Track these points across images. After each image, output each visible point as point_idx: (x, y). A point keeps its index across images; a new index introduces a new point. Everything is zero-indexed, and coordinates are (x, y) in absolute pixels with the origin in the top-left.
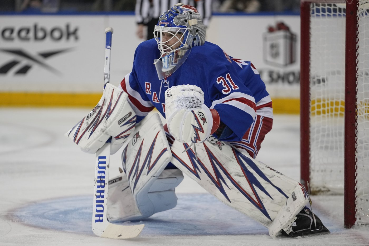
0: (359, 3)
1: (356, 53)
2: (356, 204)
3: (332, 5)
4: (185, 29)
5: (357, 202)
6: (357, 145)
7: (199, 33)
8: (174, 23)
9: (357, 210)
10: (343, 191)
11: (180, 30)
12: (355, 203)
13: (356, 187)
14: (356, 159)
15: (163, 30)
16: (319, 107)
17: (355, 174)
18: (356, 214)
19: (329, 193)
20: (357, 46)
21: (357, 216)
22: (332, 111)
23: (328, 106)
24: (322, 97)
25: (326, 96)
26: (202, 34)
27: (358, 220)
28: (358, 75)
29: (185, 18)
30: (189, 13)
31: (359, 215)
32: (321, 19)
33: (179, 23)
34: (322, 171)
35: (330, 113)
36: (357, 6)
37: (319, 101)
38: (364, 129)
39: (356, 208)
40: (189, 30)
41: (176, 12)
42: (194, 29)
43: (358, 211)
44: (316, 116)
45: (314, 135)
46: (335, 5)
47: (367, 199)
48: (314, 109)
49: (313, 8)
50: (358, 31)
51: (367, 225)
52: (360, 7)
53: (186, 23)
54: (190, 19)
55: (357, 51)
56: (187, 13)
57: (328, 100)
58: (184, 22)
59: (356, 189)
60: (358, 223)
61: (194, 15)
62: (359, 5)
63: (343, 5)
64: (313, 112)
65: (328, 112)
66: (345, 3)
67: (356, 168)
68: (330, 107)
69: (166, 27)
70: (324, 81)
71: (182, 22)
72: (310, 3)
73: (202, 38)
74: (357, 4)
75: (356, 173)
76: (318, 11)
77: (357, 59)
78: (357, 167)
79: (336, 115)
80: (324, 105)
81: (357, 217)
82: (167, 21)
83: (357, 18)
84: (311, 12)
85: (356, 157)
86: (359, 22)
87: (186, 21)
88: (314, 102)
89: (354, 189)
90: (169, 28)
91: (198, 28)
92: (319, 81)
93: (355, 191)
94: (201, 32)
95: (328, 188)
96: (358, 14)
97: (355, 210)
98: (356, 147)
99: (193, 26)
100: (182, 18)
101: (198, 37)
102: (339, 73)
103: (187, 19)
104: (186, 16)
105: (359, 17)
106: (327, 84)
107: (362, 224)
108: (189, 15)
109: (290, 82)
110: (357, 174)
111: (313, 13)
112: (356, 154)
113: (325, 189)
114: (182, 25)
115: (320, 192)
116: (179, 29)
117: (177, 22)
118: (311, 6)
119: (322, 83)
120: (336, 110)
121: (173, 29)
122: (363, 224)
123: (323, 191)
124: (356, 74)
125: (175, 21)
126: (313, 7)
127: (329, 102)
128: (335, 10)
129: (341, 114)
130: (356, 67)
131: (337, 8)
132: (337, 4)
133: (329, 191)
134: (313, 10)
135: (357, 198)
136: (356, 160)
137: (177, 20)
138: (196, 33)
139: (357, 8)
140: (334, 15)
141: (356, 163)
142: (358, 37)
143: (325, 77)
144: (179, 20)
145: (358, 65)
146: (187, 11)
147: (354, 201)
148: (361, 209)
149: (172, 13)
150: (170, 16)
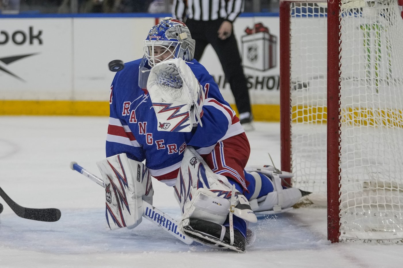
0: (341, 2)
1: (338, 55)
2: (340, 218)
3: (314, 5)
4: (177, 43)
5: (341, 215)
6: (341, 155)
7: (189, 47)
8: (166, 36)
9: (341, 224)
10: (326, 204)
11: (173, 43)
12: (339, 216)
13: (340, 199)
14: (339, 169)
15: (155, 44)
16: (300, 113)
17: (338, 186)
18: (340, 228)
19: (312, 205)
20: (340, 49)
21: (341, 230)
22: (314, 119)
23: (310, 113)
24: (303, 103)
25: (308, 102)
26: (191, 48)
27: (342, 234)
28: (341, 79)
29: (176, 32)
30: (179, 27)
31: (343, 229)
32: (302, 20)
33: (170, 37)
34: (304, 182)
35: (312, 120)
36: (340, 5)
37: (300, 107)
38: (347, 137)
39: (340, 222)
40: (181, 43)
41: (166, 26)
42: (185, 42)
43: (343, 225)
44: (298, 123)
45: (295, 144)
46: (316, 5)
47: (352, 212)
48: (295, 116)
49: (293, 8)
50: (341, 33)
51: (352, 240)
52: (342, 7)
53: (177, 36)
54: (180, 32)
55: (340, 54)
56: (177, 26)
57: (310, 106)
58: (176, 35)
59: (339, 201)
60: (343, 238)
61: (184, 29)
62: (341, 4)
63: (325, 5)
64: (294, 119)
65: (310, 120)
66: (326, 2)
67: (339, 179)
68: (312, 114)
69: (159, 41)
70: (305, 86)
71: (174, 35)
72: (290, 2)
73: (191, 52)
74: (340, 4)
75: (339, 184)
76: (298, 11)
77: (340, 63)
78: (341, 177)
79: (319, 122)
80: (306, 112)
81: (342, 232)
82: (158, 35)
83: (340, 18)
84: (291, 12)
85: (340, 167)
86: (342, 22)
87: (177, 34)
88: (295, 109)
89: (338, 201)
90: (162, 42)
91: (188, 42)
92: (300, 87)
93: (339, 204)
94: (191, 46)
95: (310, 201)
96: (340, 14)
97: (340, 224)
98: (339, 156)
99: (184, 39)
100: (173, 32)
101: (188, 51)
102: (321, 77)
103: (177, 32)
104: (177, 30)
105: (341, 17)
106: (309, 89)
107: (346, 239)
108: (179, 29)
109: (269, 88)
110: (341, 185)
111: (293, 13)
112: (339, 164)
113: (308, 202)
114: (174, 39)
115: (303, 205)
116: (171, 42)
117: (169, 35)
118: (291, 6)
119: (303, 88)
120: (319, 117)
121: (166, 43)
122: (348, 239)
123: (305, 204)
124: (339, 78)
125: (167, 34)
126: (293, 6)
127: (312, 108)
128: (316, 10)
129: (324, 121)
130: (338, 71)
131: (319, 7)
132: (318, 4)
133: (312, 203)
134: (293, 10)
135: (341, 211)
136: (339, 171)
137: (169, 34)
138: (186, 47)
139: (339, 8)
140: (316, 16)
141: (340, 174)
142: (340, 39)
143: (306, 82)
144: (171, 34)
145: (341, 68)
146: (177, 25)
147: (338, 214)
148: (345, 223)
149: (162, 27)
150: (161, 29)
